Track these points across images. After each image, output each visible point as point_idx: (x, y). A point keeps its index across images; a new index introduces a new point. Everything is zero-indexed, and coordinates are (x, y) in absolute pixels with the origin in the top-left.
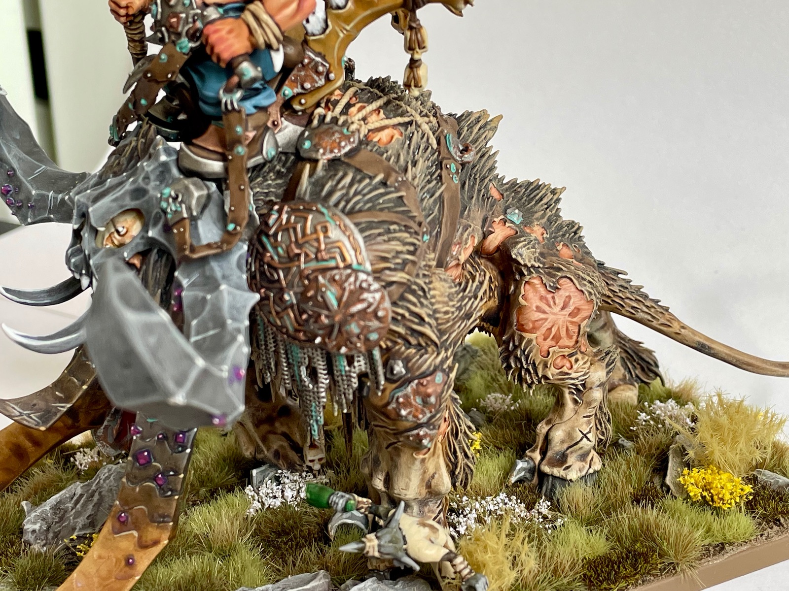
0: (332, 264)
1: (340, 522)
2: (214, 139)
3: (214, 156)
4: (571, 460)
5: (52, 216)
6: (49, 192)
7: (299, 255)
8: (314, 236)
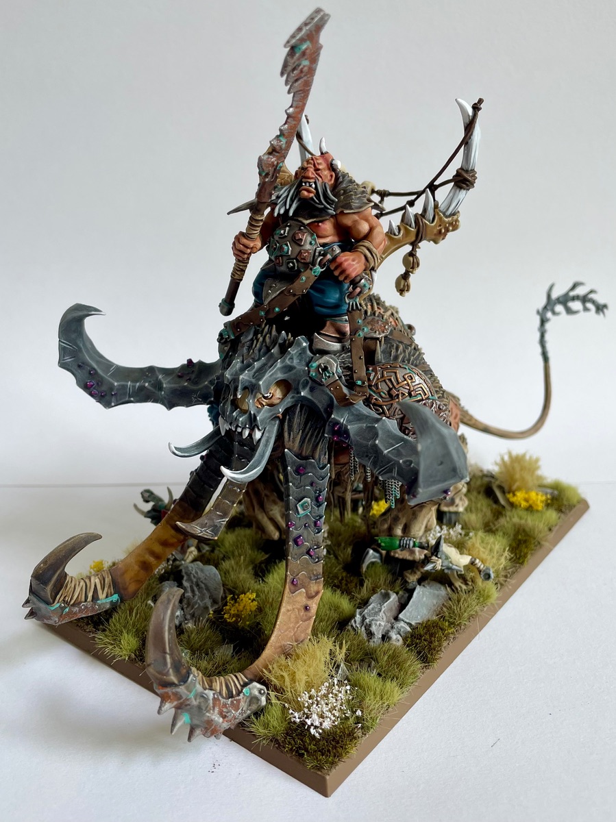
0: (419, 398)
1: (369, 562)
2: (332, 329)
3: (334, 340)
4: (457, 501)
5: (132, 399)
6: (128, 382)
7: (398, 395)
8: (406, 382)
